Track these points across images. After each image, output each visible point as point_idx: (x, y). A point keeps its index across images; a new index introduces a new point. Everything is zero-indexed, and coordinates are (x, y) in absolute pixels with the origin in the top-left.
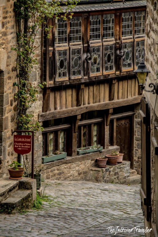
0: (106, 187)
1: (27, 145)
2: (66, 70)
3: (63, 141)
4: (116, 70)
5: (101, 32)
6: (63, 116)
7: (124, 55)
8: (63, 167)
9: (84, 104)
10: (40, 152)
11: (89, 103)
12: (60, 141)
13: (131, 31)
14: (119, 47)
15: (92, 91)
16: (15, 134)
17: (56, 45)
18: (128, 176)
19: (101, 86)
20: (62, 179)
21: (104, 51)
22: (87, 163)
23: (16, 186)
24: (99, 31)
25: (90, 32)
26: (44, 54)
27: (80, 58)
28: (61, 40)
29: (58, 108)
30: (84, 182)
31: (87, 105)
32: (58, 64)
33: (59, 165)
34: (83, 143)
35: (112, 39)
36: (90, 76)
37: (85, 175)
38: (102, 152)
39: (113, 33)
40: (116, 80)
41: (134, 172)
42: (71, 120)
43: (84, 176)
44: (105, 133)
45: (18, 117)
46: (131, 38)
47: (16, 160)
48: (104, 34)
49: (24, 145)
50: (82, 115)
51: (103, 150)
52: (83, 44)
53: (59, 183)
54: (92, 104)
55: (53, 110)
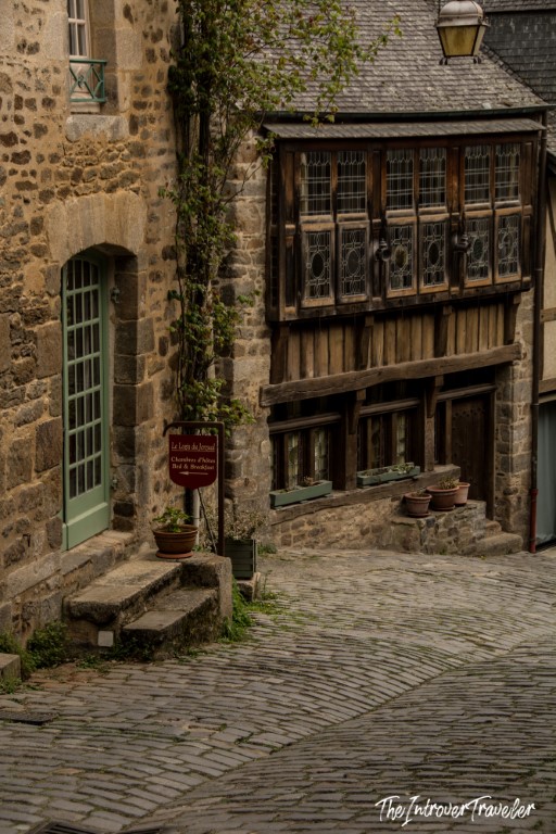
0: (429, 566)
1: (205, 464)
2: (329, 281)
3: (323, 453)
4: (452, 284)
5: (415, 189)
6: (323, 393)
7: (469, 246)
8: (323, 515)
9: (373, 365)
10: (267, 480)
11: (385, 363)
12: (316, 454)
13: (487, 191)
14: (457, 226)
15: (394, 332)
16: (178, 431)
17: (304, 218)
18: (482, 537)
19: (414, 320)
20: (321, 544)
21: (421, 237)
22: (381, 507)
23: (174, 578)
24: (411, 187)
25: (388, 188)
26: (273, 241)
27: (362, 252)
28: (316, 207)
29: (311, 374)
30: (376, 551)
31: (380, 367)
32: (307, 264)
33: (312, 513)
34: (371, 458)
35: (441, 208)
36: (389, 296)
37: (378, 534)
38: (417, 480)
39: (443, 195)
40: (450, 308)
41: (495, 526)
42: (341, 401)
43: (375, 538)
44: (426, 434)
45: (182, 386)
46: (486, 208)
47: (179, 505)
48: (421, 196)
49: (196, 464)
50: (369, 390)
51: (419, 476)
52: (371, 218)
53: (314, 556)
54: (392, 365)
55: (296, 379)
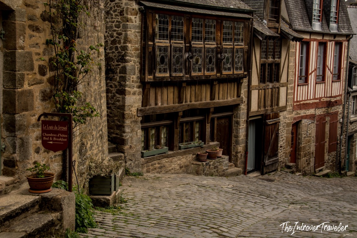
0: (205, 182)
1: (61, 137)
2: (167, 67)
3: (165, 136)
4: (217, 72)
5: (204, 35)
6: (164, 112)
7: (224, 58)
8: (164, 161)
9: (186, 102)
10: (139, 146)
11: (191, 101)
12: (162, 136)
13: (231, 39)
14: (219, 51)
15: (194, 90)
17: (156, 40)
18: (227, 169)
19: (202, 86)
20: (163, 172)
21: (205, 53)
22: (188, 157)
24: (202, 34)
25: (192, 33)
26: (144, 49)
27: (182, 56)
28: (162, 37)
29: (160, 104)
30: (186, 175)
31: (189, 103)
32: (158, 59)
33: (160, 160)
34: (185, 138)
35: (213, 43)
36: (192, 75)
37: (187, 168)
39: (214, 38)
41: (232, 165)
42: (172, 116)
43: (185, 169)
44: (207, 130)
46: (231, 45)
48: (206, 37)
49: (57, 137)
50: (184, 112)
51: (204, 146)
52: (185, 43)
53: (158, 177)
54: (193, 102)
55: (153, 105)
